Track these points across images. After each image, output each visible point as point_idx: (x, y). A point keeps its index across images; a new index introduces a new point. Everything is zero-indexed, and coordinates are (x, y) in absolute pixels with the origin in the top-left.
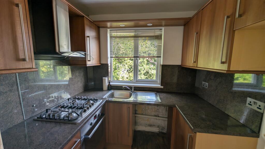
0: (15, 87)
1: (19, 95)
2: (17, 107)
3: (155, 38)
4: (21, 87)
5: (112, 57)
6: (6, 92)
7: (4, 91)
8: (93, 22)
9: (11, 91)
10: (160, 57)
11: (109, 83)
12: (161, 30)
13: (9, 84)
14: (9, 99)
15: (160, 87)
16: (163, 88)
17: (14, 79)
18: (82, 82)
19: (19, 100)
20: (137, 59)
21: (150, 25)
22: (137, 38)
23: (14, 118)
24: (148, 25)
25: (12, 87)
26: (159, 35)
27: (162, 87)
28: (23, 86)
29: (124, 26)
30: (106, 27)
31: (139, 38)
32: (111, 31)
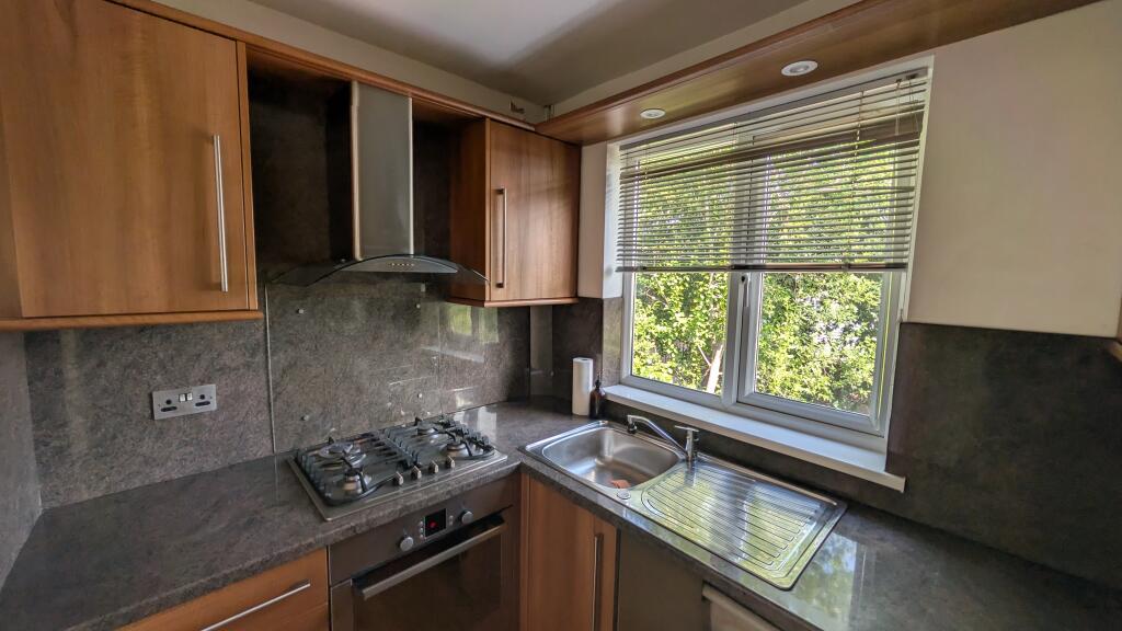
0: (259, 358)
1: (268, 381)
2: (260, 412)
3: (860, 146)
4: (275, 358)
5: (631, 269)
6: (237, 369)
7: (233, 365)
8: (533, 129)
9: (248, 366)
10: (902, 266)
11: (597, 389)
12: (913, 77)
13: (246, 348)
14: (242, 388)
15: (879, 475)
16: (901, 488)
17: (260, 335)
18: (501, 366)
19: (266, 393)
20: (743, 279)
21: (802, 72)
22: (752, 159)
23: (247, 440)
24: (786, 71)
25: (253, 355)
26: (893, 121)
27: (897, 483)
28: (281, 355)
29: (663, 113)
30: (604, 137)
31: (765, 156)
32: (630, 150)
